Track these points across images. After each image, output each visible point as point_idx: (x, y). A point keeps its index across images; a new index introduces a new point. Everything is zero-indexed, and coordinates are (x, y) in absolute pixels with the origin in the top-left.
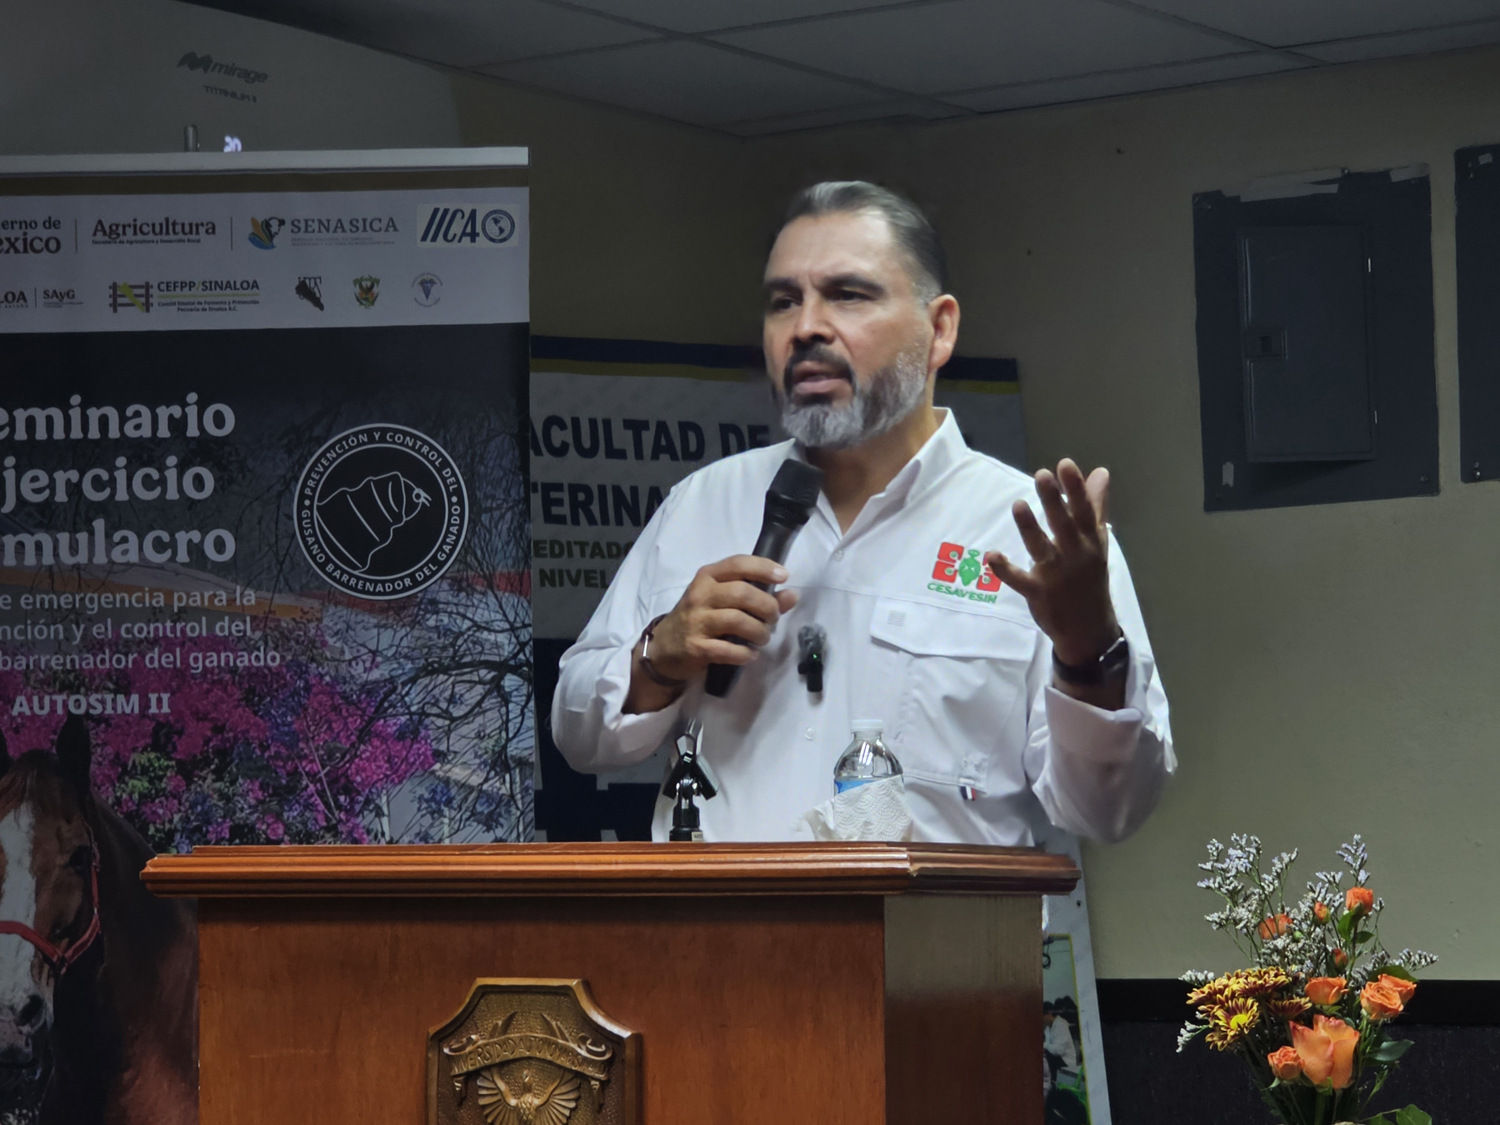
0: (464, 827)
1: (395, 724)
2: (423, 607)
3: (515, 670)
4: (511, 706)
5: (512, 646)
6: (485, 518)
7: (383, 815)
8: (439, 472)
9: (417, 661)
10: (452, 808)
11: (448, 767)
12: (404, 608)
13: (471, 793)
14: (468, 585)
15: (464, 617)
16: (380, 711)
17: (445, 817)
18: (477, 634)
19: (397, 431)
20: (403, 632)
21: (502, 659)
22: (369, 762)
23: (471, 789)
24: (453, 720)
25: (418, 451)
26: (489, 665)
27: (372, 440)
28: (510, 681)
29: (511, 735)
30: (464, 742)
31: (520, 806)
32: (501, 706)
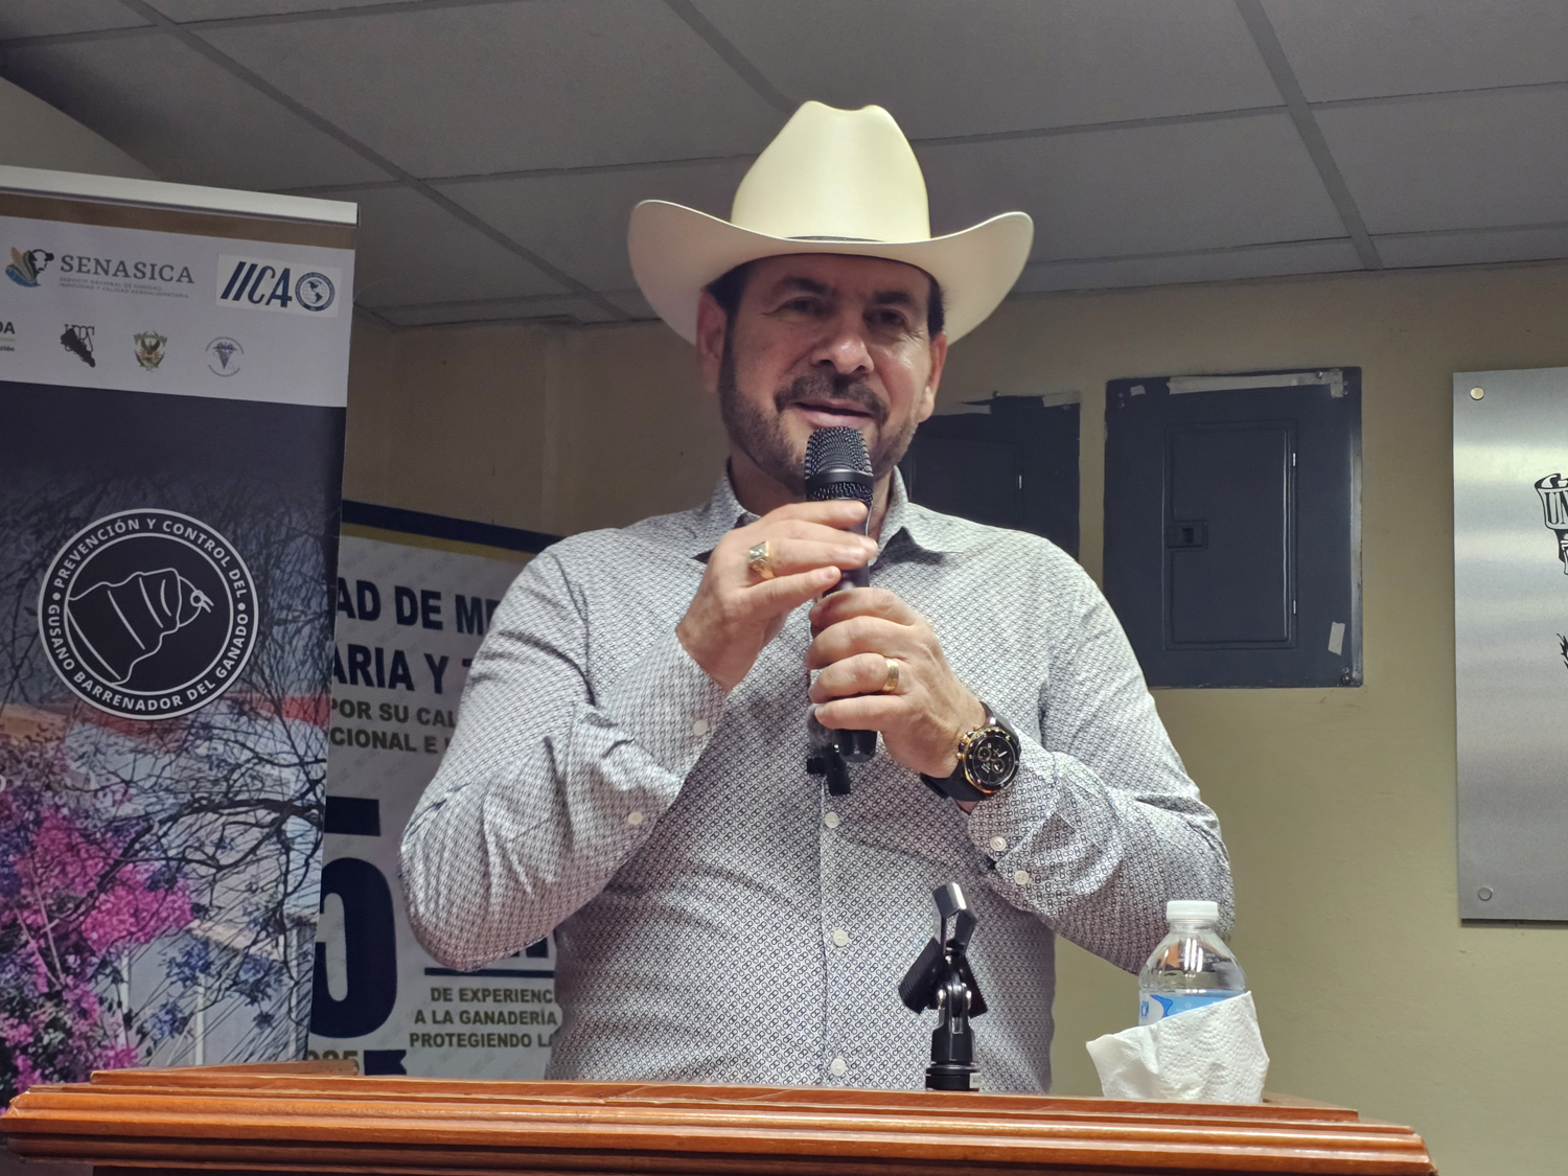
0: (223, 998)
1: (147, 870)
2: (193, 731)
3: (302, 812)
4: (293, 855)
5: (300, 784)
6: (277, 631)
7: (122, 981)
8: (226, 571)
9: (181, 796)
10: (209, 974)
11: (210, 924)
12: (170, 731)
13: (235, 956)
14: (252, 709)
15: (244, 746)
16: (129, 854)
17: (200, 985)
18: (258, 768)
19: (175, 520)
20: (166, 759)
21: (286, 798)
22: (109, 916)
23: (236, 952)
24: (220, 868)
25: (201, 546)
26: (270, 805)
27: (144, 527)
28: (294, 826)
29: (290, 889)
30: (232, 894)
31: (295, 975)
32: (281, 854)
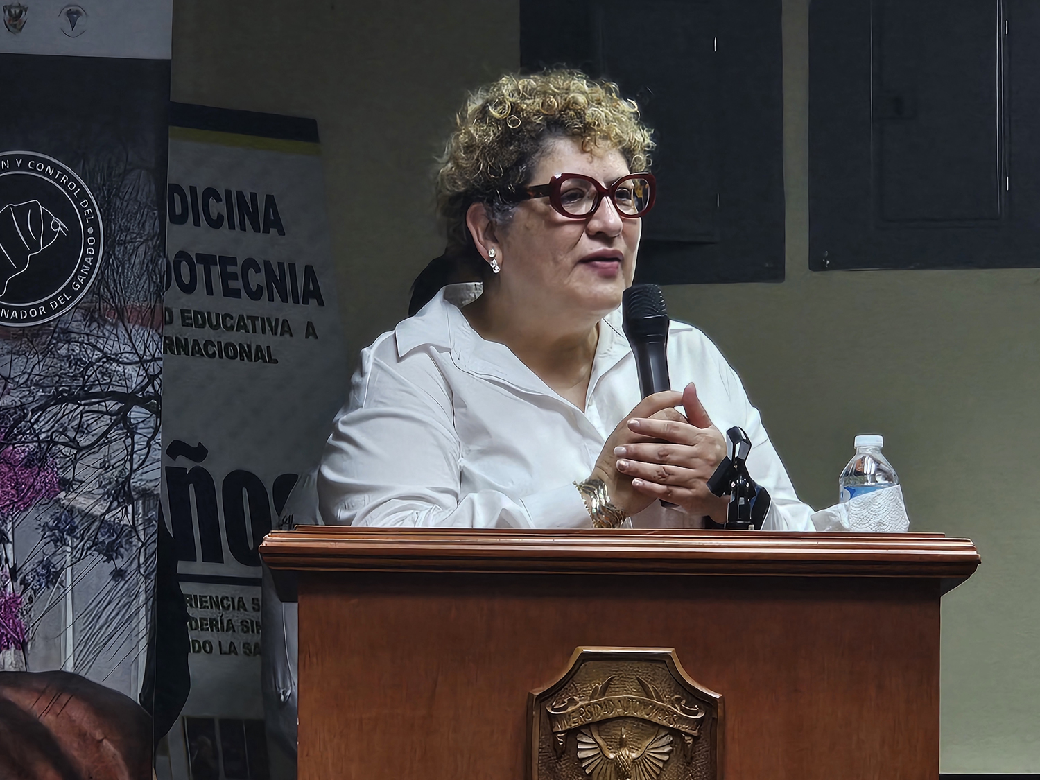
0: (86, 556)
1: (24, 451)
2: (56, 335)
3: (143, 402)
4: (136, 437)
5: (140, 379)
6: (118, 250)
7: (8, 541)
8: (77, 201)
9: (48, 389)
10: (75, 537)
11: (74, 495)
12: (36, 336)
13: (93, 522)
14: (100, 316)
15: (95, 347)
16: (9, 438)
17: (68, 545)
18: (107, 365)
19: (37, 159)
20: (36, 359)
21: (130, 391)
23: (94, 518)
24: (80, 449)
26: (116, 396)
27: (13, 166)
28: (137, 413)
29: (135, 466)
30: (90, 470)
31: (142, 539)
32: (127, 437)
